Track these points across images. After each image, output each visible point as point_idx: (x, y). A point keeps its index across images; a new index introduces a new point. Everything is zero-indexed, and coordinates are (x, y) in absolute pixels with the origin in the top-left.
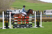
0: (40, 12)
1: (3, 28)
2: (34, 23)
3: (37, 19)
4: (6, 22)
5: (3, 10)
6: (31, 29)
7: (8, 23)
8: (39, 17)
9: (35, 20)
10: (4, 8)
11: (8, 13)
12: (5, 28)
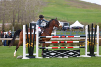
0: (96, 26)
1: (24, 58)
2: (85, 47)
3: (89, 40)
4: (29, 45)
5: (24, 21)
6: (78, 60)
7: (33, 47)
8: (93, 37)
9: (87, 43)
10: (26, 18)
11: (33, 27)
12: (27, 56)
